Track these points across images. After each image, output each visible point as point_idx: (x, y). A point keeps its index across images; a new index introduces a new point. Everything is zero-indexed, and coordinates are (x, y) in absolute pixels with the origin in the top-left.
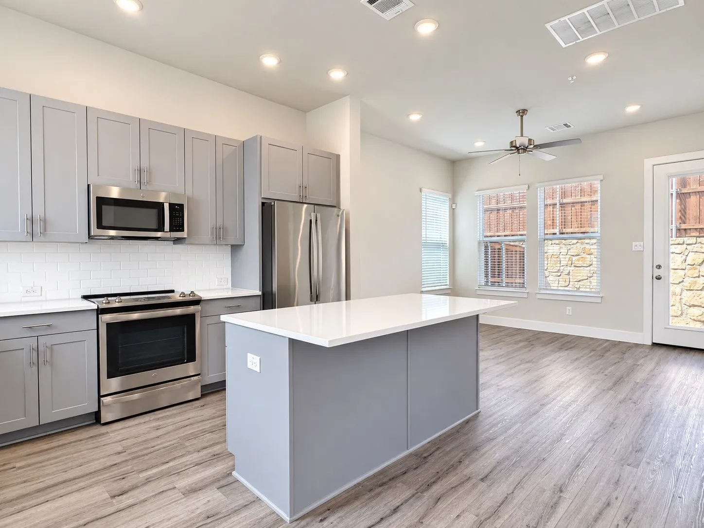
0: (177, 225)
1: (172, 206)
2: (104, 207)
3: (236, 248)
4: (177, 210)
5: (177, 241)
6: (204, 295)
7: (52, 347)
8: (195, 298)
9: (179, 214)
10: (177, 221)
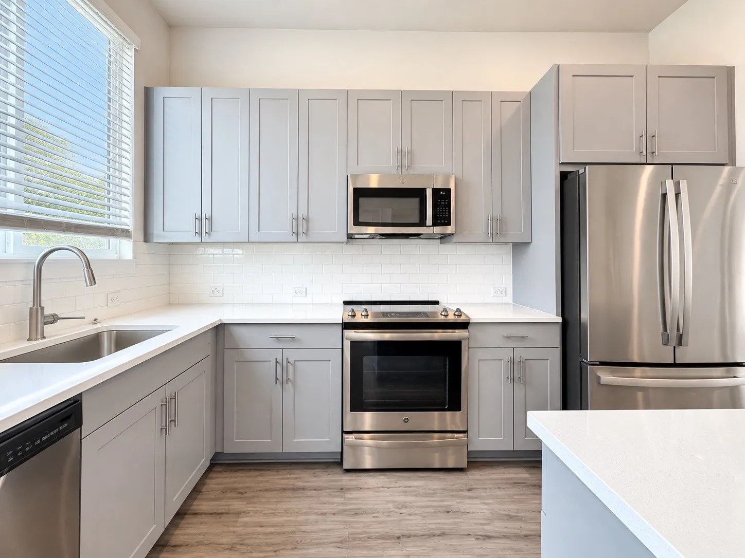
0: (442, 217)
1: (436, 191)
2: (361, 200)
3: (520, 247)
4: (442, 197)
5: (444, 238)
6: (474, 315)
7: (294, 363)
8: (463, 319)
9: (445, 202)
10: (443, 212)
